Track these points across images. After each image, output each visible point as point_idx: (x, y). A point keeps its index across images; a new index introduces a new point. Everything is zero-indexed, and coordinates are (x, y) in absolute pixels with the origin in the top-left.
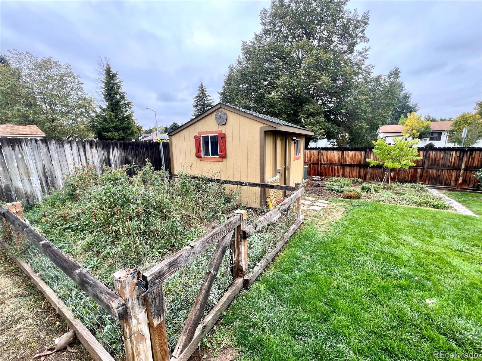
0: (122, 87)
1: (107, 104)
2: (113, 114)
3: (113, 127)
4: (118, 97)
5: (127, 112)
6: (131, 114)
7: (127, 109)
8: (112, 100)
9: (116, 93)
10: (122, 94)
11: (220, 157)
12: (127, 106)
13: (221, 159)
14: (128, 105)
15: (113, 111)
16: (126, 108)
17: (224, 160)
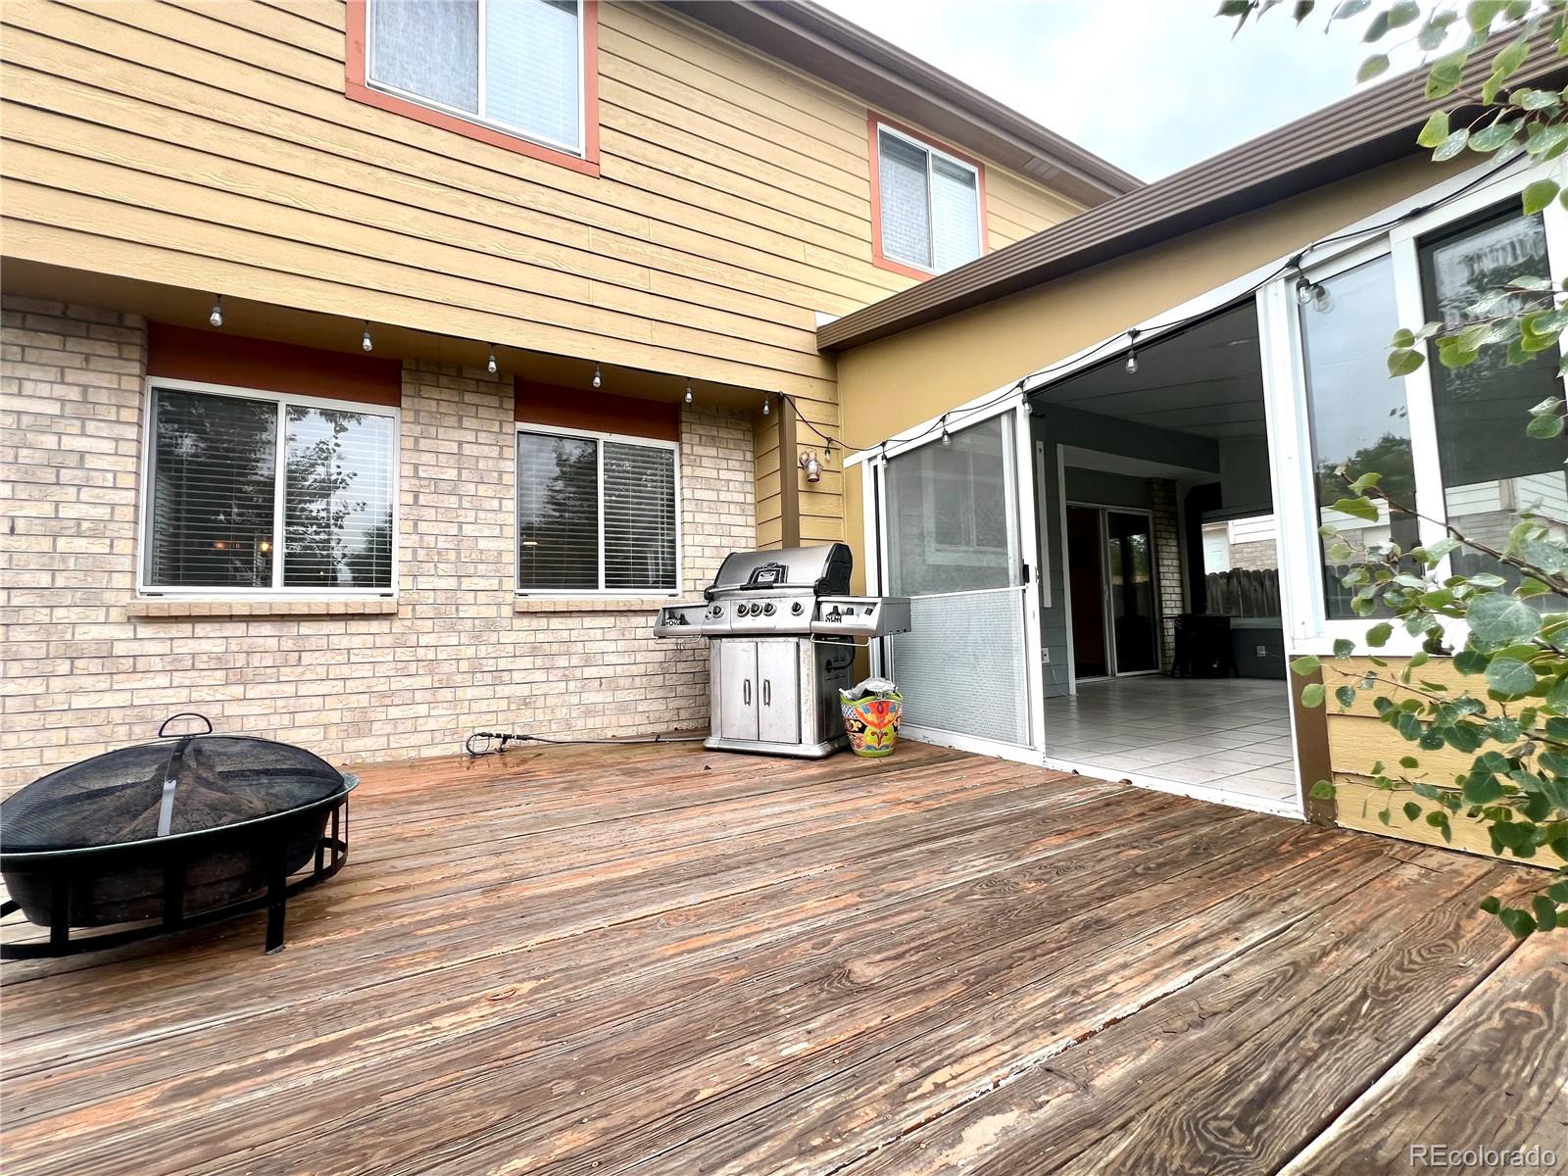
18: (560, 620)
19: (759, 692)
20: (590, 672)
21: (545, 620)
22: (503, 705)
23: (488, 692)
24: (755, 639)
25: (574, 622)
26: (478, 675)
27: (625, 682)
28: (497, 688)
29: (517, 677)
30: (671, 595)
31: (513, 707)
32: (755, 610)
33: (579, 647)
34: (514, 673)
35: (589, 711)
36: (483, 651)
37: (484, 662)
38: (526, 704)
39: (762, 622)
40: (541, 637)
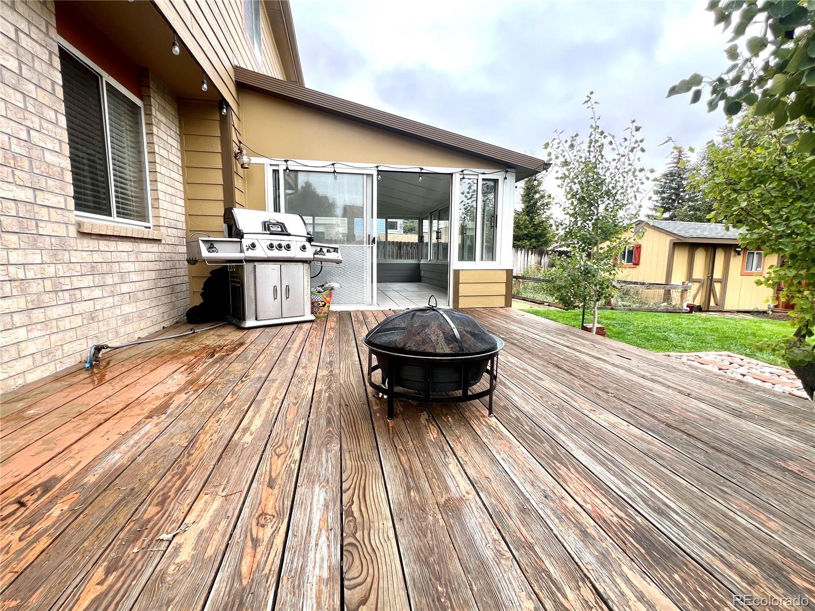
0: (544, 184)
1: (523, 206)
2: (528, 218)
3: (526, 235)
4: (537, 196)
5: (545, 214)
6: (548, 218)
7: (545, 210)
8: (529, 202)
9: (535, 193)
10: (542, 193)
11: (634, 264)
12: (546, 207)
13: (634, 266)
14: (547, 205)
15: (528, 215)
16: (543, 209)
17: (637, 266)
18: (106, 242)
19: (284, 292)
20: (125, 288)
21: (96, 241)
22: (78, 321)
23: (66, 310)
24: (280, 263)
25: (112, 245)
26: (60, 294)
27: (140, 295)
28: (75, 305)
29: (86, 294)
30: (146, 227)
31: (85, 322)
32: (280, 247)
33: (116, 267)
34: (83, 291)
35: (127, 319)
36: (62, 270)
37: (62, 280)
38: (93, 319)
39: (284, 254)
40: (96, 257)
